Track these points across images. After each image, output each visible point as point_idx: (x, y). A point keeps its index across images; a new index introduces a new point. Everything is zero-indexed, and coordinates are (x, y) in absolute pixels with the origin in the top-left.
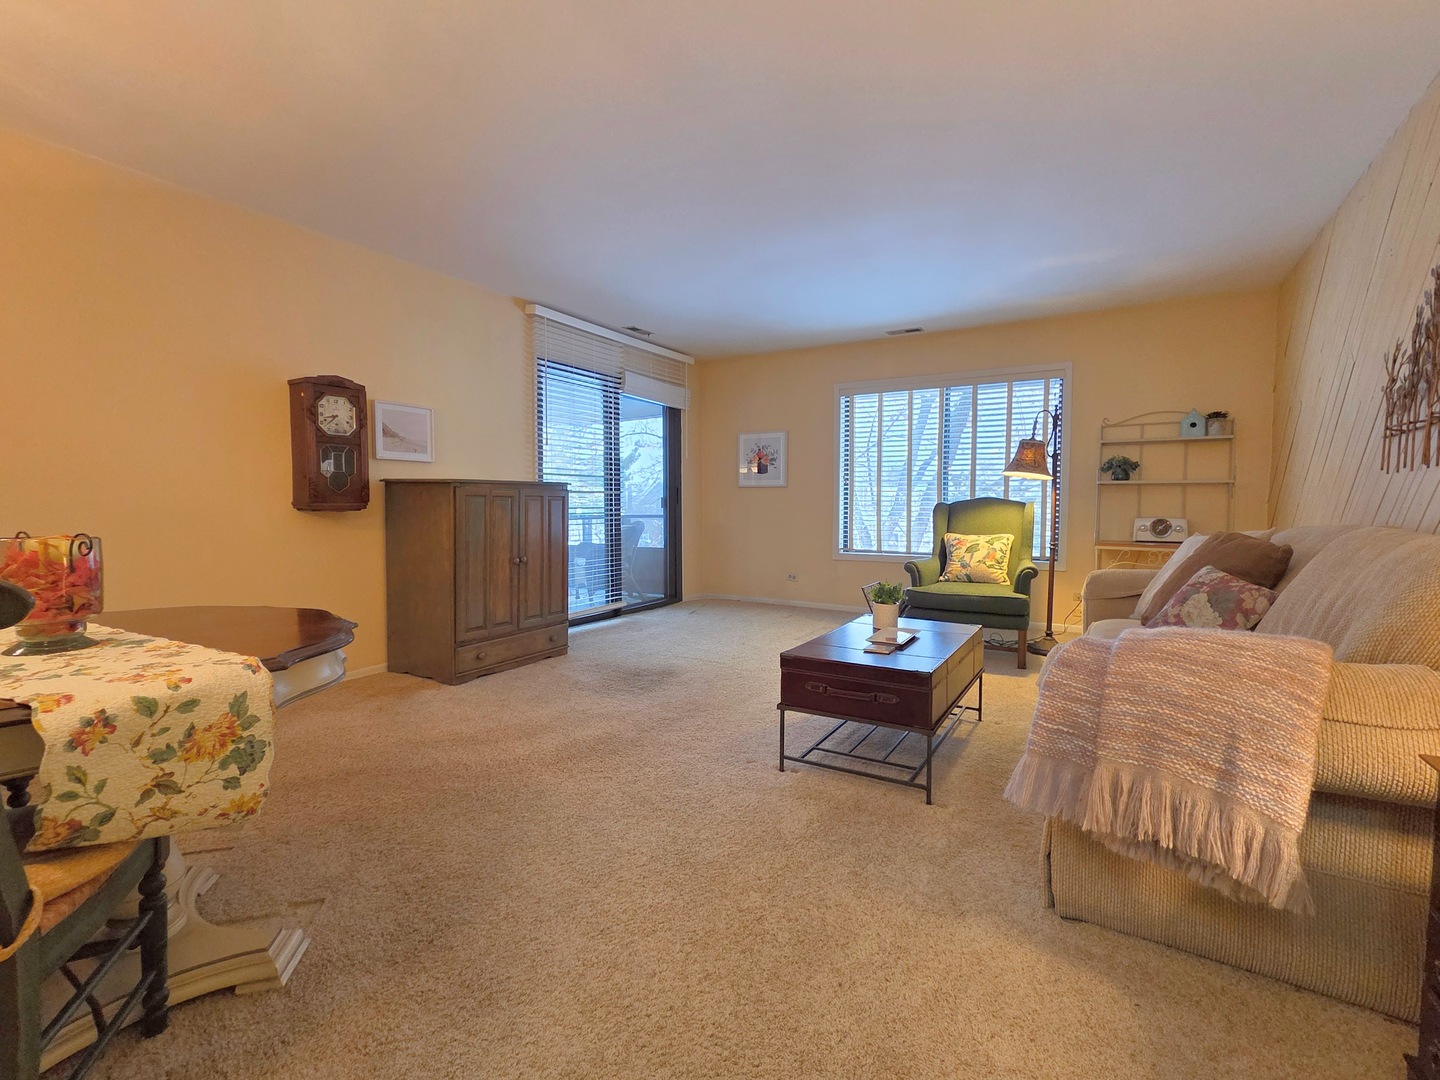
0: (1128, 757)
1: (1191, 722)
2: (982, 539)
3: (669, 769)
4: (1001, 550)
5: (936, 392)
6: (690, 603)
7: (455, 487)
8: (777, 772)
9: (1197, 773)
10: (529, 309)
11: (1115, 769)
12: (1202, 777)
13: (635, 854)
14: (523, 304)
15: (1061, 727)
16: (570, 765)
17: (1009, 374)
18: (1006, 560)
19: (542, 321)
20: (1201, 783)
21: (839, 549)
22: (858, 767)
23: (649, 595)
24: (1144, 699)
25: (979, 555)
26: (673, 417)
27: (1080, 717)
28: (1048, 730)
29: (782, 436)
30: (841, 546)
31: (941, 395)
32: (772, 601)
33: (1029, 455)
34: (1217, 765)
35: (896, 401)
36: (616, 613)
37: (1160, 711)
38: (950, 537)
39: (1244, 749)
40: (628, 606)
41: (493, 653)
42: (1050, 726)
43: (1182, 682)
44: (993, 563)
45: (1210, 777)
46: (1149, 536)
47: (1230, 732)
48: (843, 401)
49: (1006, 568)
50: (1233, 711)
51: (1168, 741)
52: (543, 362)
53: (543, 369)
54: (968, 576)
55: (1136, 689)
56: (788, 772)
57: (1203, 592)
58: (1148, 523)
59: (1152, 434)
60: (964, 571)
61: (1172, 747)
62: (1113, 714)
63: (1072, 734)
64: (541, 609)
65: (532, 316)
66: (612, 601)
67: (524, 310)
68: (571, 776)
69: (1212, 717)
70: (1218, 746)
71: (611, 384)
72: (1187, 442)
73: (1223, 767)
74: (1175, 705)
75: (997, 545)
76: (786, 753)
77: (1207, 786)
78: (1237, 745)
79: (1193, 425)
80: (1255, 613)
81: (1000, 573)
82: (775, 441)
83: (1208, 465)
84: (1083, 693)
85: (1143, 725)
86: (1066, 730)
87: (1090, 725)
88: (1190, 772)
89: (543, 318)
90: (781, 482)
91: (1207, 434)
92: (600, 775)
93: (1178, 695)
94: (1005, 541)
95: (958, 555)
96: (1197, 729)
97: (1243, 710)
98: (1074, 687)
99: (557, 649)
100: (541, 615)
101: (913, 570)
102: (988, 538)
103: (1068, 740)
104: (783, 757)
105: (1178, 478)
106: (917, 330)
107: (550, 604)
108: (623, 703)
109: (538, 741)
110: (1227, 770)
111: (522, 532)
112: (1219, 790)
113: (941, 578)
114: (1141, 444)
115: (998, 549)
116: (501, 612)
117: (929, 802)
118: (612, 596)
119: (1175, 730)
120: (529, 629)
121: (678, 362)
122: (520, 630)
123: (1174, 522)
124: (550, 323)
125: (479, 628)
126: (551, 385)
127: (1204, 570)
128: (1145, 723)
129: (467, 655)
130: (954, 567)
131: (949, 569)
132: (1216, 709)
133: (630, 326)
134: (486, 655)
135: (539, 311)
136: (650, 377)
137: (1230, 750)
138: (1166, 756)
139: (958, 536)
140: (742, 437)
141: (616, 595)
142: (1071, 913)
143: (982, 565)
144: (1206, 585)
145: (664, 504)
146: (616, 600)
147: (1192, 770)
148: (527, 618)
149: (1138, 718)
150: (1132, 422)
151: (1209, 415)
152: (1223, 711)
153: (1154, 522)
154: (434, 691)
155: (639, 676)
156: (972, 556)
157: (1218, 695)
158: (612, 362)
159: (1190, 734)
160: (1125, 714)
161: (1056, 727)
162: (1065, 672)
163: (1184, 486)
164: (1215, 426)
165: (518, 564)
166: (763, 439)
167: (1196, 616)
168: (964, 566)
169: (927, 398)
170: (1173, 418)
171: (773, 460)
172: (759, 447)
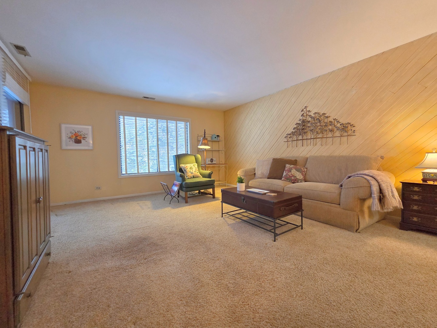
2: (192, 165)
17: (176, 119)
18: (198, 170)
21: (121, 174)
25: (194, 170)
29: (90, 127)
31: (155, 121)
32: (87, 200)
38: (182, 166)
46: (210, 162)
49: (199, 172)
54: (193, 176)
58: (210, 159)
72: (212, 141)
75: (196, 167)
79: (215, 138)
81: (199, 174)
82: (86, 129)
90: (91, 148)
91: (217, 140)
104: (275, 236)
113: (186, 178)
117: (302, 229)
121: (26, 78)
123: (214, 159)
127: (287, 165)
130: (188, 174)
136: (15, 81)
139: (184, 165)
140: (63, 126)
144: (292, 168)
151: (217, 136)
156: (192, 170)
163: (212, 151)
166: (78, 128)
167: (295, 174)
168: (192, 173)
169: (152, 122)
170: (211, 136)
171: (85, 138)
172: (75, 131)
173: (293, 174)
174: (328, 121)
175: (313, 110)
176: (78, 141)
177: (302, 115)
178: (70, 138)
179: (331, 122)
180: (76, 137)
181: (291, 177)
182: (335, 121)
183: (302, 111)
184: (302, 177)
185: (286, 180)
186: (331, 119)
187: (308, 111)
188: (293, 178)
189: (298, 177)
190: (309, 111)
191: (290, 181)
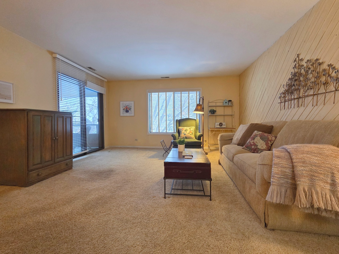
0: (306, 183)
1: (321, 170)
2: (188, 128)
3: (129, 205)
4: (193, 130)
5: (172, 93)
6: (107, 149)
7: (27, 112)
8: (164, 199)
9: (325, 185)
10: (54, 55)
11: (303, 187)
12: (326, 186)
13: (135, 247)
14: (52, 53)
15: (281, 176)
16: (91, 212)
17: (189, 90)
18: (194, 133)
19: (59, 60)
20: (326, 188)
21: (149, 132)
22: (185, 193)
23: (94, 147)
24: (307, 165)
25: (188, 132)
26: (101, 96)
27: (286, 172)
28: (277, 177)
29: (133, 102)
30: (149, 131)
31: (173, 94)
32: (130, 147)
33: (199, 107)
34: (330, 182)
35: (163, 95)
36: (85, 154)
37: (312, 168)
38: (180, 128)
39: (336, 176)
40: (89, 151)
41: (44, 172)
42: (278, 176)
43: (315, 159)
44: (191, 133)
45: (328, 185)
46: (219, 127)
47: (331, 172)
48: (149, 94)
49: (194, 135)
50: (331, 166)
51: (316, 177)
52: (59, 73)
53: (59, 75)
54: (186, 137)
55: (304, 162)
56: (167, 198)
57: (258, 137)
58: (219, 123)
59: (218, 104)
60: (185, 136)
61: (318, 178)
62: (299, 170)
63: (284, 178)
64: (63, 155)
65: (55, 58)
66: (84, 150)
67: (52, 55)
68: (94, 217)
69: (326, 168)
70: (329, 176)
71: (82, 84)
72: (224, 106)
73: (331, 182)
74: (316, 166)
75: (192, 129)
76: (166, 193)
77: (328, 188)
78: (334, 175)
79: (226, 103)
80: (272, 141)
81: (193, 136)
82: (131, 104)
83: (228, 111)
84: (286, 165)
85: (308, 173)
86: (282, 177)
87: (289, 174)
88: (323, 185)
89: (59, 59)
90: (133, 115)
91: (228, 105)
92: (105, 213)
93: (316, 163)
94: (193, 128)
95: (183, 132)
96: (323, 172)
97: (333, 165)
98: (284, 164)
99: (69, 167)
100: (63, 157)
101: (173, 136)
102: (189, 128)
103: (283, 179)
104: (165, 194)
105: (223, 114)
106: (168, 77)
107: (66, 152)
108: (101, 184)
109: (73, 204)
110: (332, 183)
111: (56, 129)
112: (331, 189)
113: (179, 138)
114: (216, 106)
115: (192, 130)
116: (48, 156)
117: (211, 200)
118: (84, 149)
119: (317, 173)
120: (58, 162)
121: (103, 80)
122: (55, 163)
123: (223, 123)
124: (62, 61)
125: (39, 164)
126: (62, 81)
127: (256, 132)
128: (309, 172)
129: (34, 174)
130: (182, 135)
131: (181, 135)
132: (326, 166)
133: (89, 66)
134: (42, 174)
135: (58, 56)
136: (94, 83)
137: (332, 177)
138: (317, 181)
139: (182, 127)
140: (121, 103)
141: (85, 148)
142: (272, 228)
143: (189, 134)
144: (258, 135)
145: (98, 121)
146: (85, 150)
147: (323, 184)
148: (58, 158)
149: (306, 171)
150: (214, 102)
151: (229, 101)
152: (328, 166)
153: (220, 123)
154: (18, 191)
155: (102, 173)
156: (186, 132)
157: (326, 162)
158: (83, 77)
159: (322, 174)
160: (303, 170)
161: (279, 176)
162: (279, 159)
163: (224, 115)
164: (230, 103)
165: (54, 140)
166: (127, 103)
167: (258, 142)
168: (185, 135)
169: (170, 94)
170: (222, 101)
171: (130, 109)
172: (126, 105)
173: (255, 142)
174: (321, 70)
175: (306, 56)
176: (127, 111)
177: (295, 67)
178: (124, 109)
179: (324, 70)
180: (126, 109)
181: (252, 145)
182: (329, 68)
183: (295, 61)
184: (265, 147)
185: (247, 149)
186: (325, 66)
187: (300, 60)
188: (253, 147)
189: (259, 147)
190: (302, 60)
191: (250, 150)
